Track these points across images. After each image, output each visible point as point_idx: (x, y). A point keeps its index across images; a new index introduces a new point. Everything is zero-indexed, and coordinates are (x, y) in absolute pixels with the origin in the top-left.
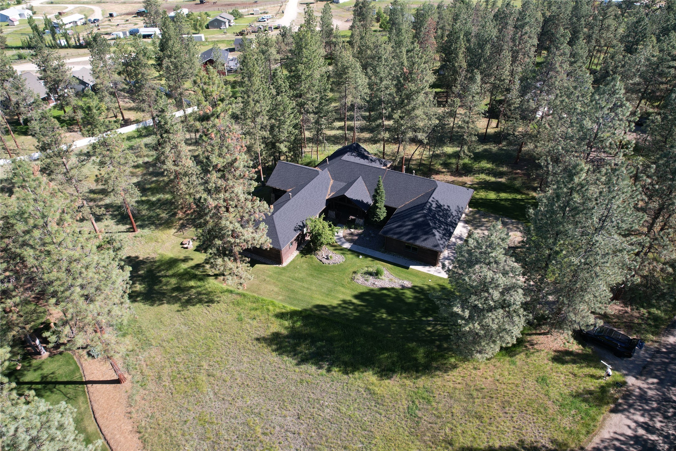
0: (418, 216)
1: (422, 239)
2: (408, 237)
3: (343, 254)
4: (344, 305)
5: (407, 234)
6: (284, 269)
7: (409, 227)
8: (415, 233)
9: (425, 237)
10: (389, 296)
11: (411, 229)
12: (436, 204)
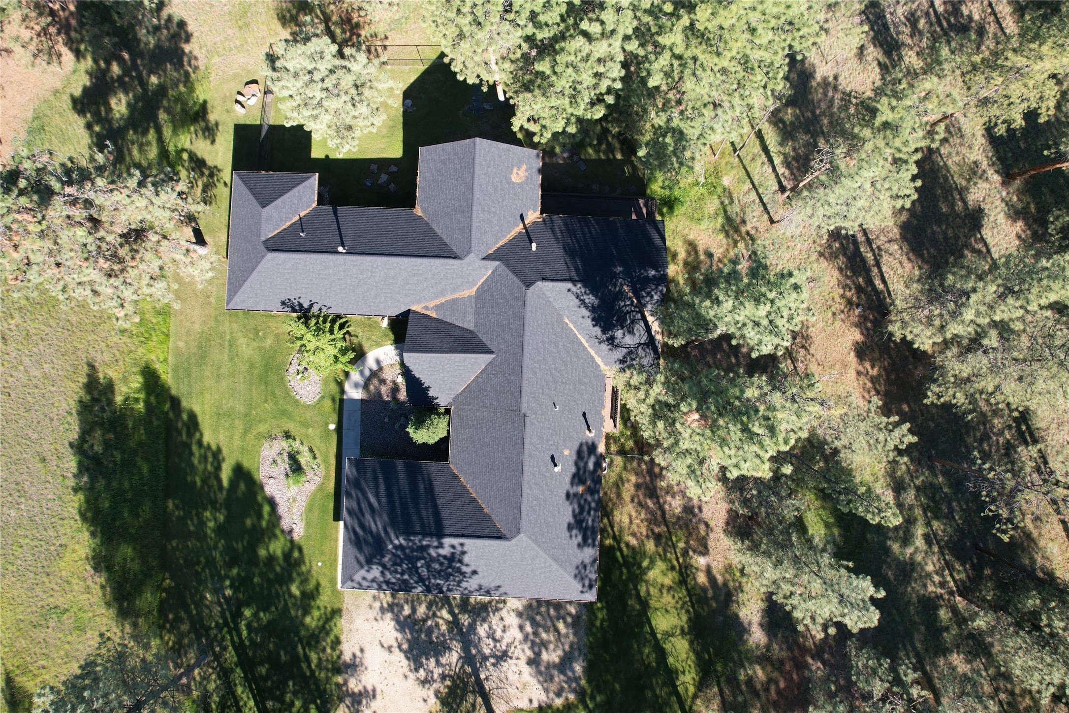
1: (358, 555)
4: (209, 455)
5: (362, 525)
8: (366, 541)
10: (260, 516)
11: (371, 531)
12: (453, 554)
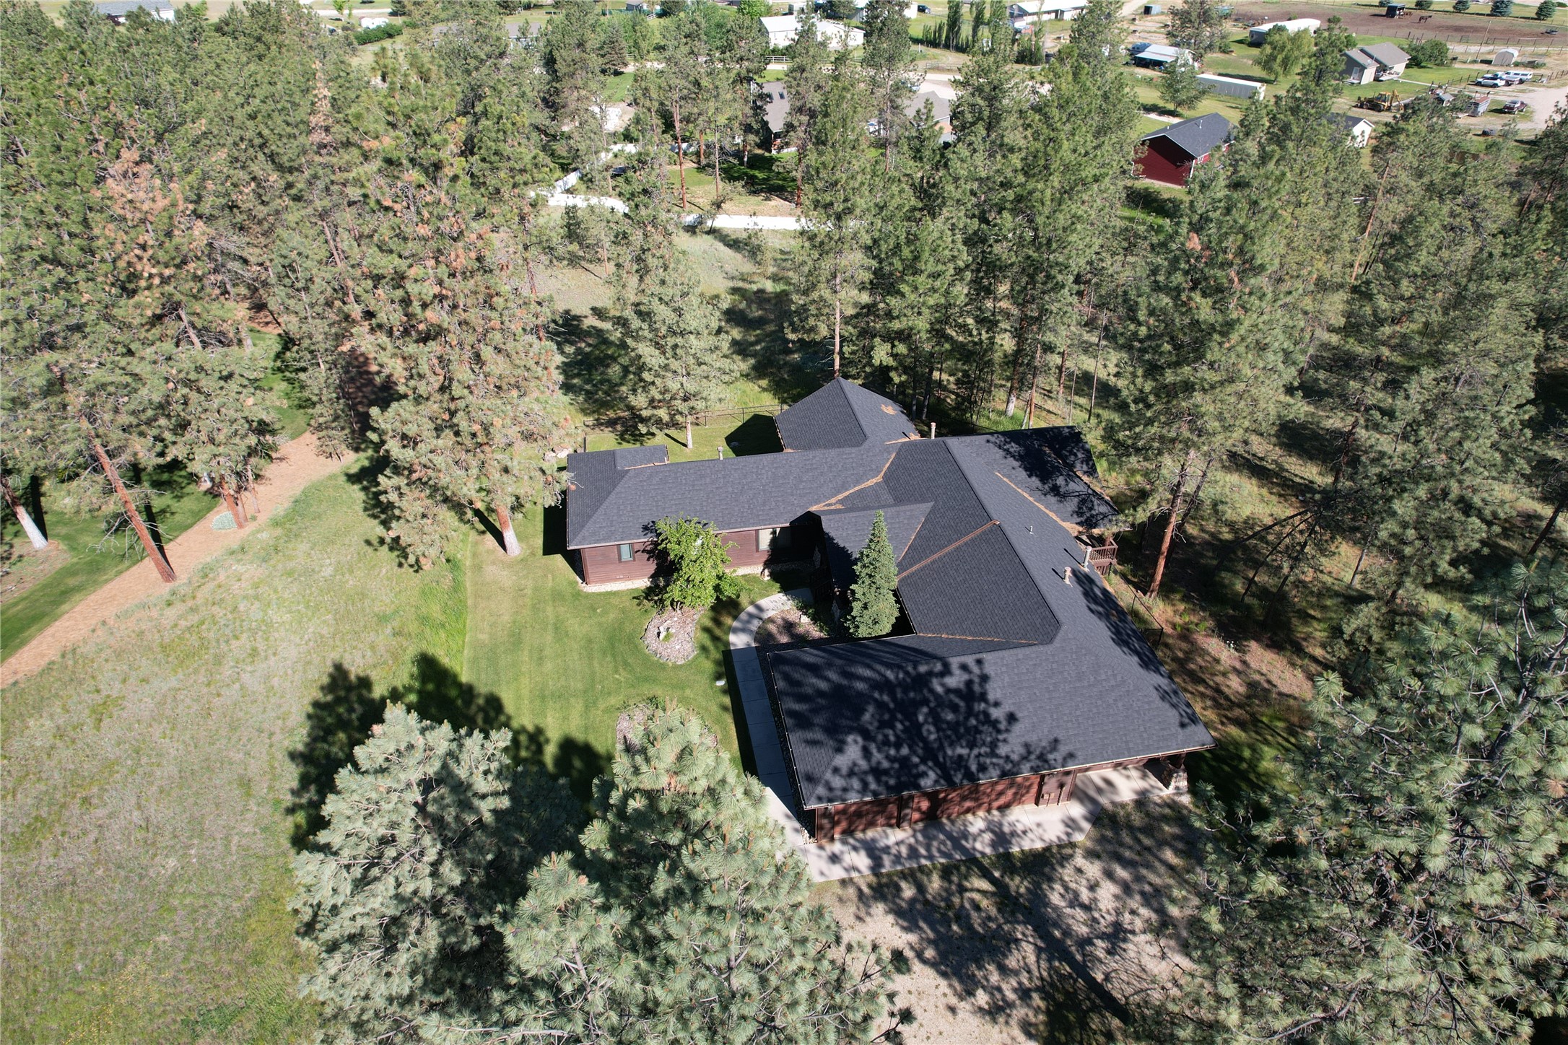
0: (867, 673)
1: (810, 735)
2: (797, 707)
3: (704, 649)
4: (524, 738)
5: (801, 698)
6: (578, 595)
7: (823, 685)
8: (815, 711)
9: (818, 735)
11: (820, 693)
12: (969, 683)
